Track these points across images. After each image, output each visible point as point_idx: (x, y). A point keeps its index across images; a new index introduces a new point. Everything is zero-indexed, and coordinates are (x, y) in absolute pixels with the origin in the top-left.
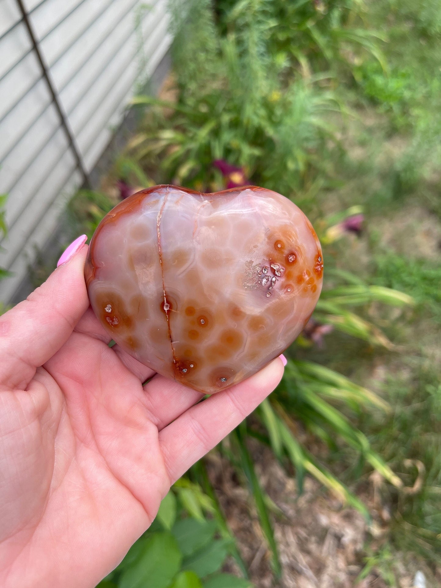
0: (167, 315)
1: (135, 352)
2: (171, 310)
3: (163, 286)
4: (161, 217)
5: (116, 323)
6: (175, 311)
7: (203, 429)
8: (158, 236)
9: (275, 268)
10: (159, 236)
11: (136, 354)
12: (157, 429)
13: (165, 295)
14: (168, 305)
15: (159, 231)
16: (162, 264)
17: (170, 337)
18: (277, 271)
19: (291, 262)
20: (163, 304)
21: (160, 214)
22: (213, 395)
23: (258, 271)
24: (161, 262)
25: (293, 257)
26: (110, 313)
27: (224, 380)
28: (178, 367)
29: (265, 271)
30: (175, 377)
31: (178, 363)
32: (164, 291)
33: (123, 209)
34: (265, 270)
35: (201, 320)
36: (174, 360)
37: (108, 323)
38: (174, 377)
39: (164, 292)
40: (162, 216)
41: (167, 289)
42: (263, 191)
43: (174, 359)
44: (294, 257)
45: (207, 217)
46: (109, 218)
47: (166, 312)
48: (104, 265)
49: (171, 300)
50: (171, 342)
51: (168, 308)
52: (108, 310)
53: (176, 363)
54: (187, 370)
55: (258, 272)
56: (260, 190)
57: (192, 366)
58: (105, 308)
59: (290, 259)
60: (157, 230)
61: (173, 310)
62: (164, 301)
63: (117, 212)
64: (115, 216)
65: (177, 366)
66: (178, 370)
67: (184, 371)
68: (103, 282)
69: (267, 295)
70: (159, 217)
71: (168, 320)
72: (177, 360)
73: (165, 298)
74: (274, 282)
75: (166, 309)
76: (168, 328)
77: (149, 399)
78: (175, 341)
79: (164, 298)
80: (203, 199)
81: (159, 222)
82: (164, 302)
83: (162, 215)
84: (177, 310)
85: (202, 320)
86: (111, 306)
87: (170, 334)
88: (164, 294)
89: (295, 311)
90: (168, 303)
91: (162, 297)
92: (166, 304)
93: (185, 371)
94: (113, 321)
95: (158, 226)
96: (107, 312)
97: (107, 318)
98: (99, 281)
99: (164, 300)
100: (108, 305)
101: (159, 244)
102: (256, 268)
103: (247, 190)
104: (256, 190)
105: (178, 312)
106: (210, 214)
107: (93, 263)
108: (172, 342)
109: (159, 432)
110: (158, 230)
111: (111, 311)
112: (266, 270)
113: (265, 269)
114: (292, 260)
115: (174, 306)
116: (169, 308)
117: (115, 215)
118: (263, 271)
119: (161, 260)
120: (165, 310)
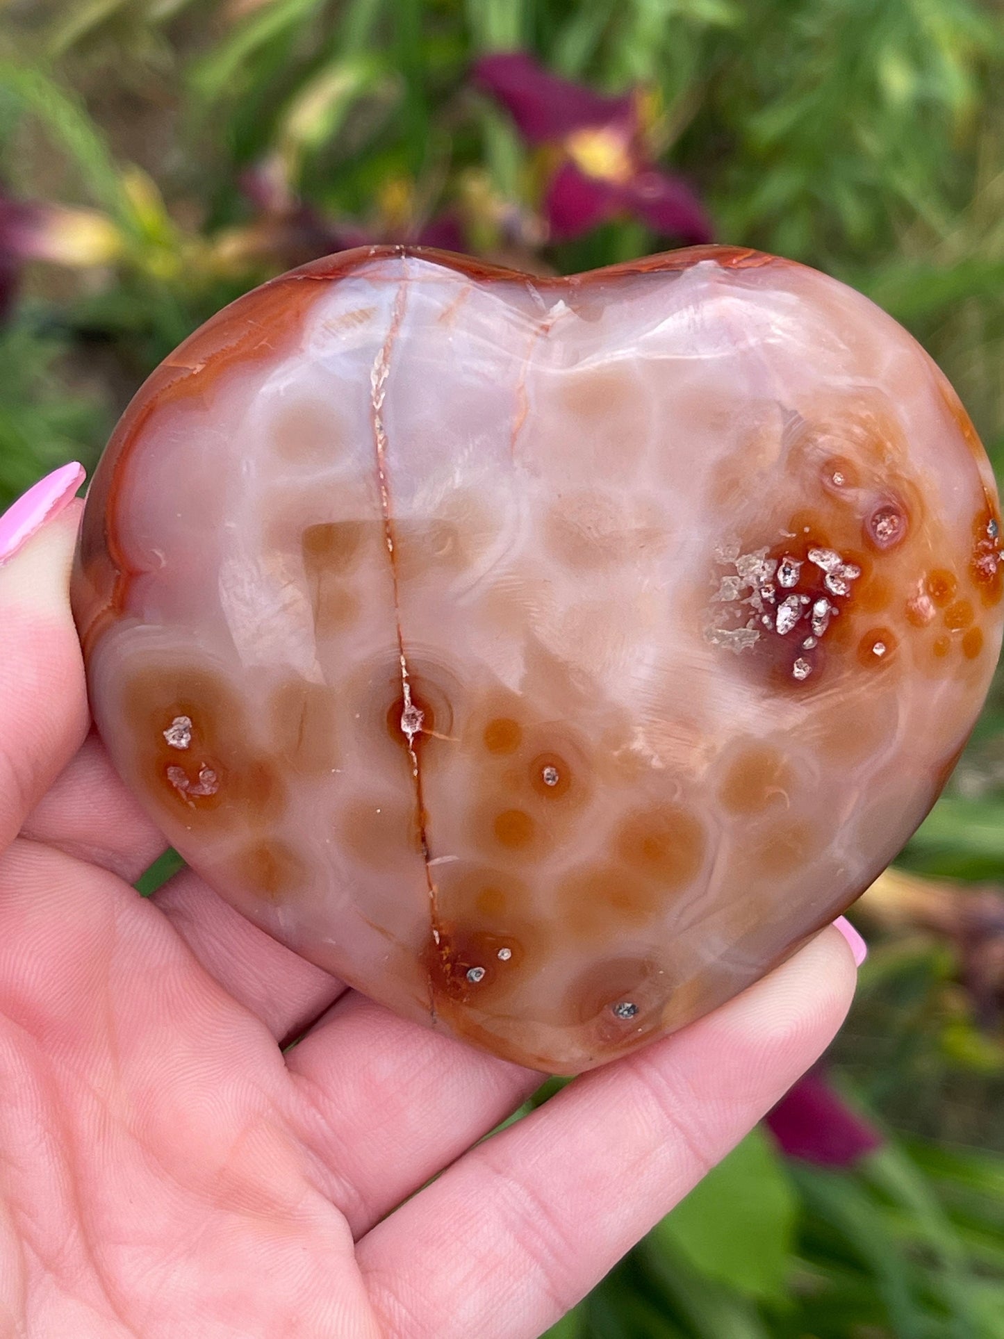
0: (414, 754)
1: (276, 906)
2: (428, 732)
3: (396, 640)
4: (386, 374)
5: (207, 790)
6: (442, 737)
7: (545, 1209)
8: (377, 446)
9: (825, 563)
10: (380, 446)
11: (280, 913)
12: (347, 1226)
13: (405, 673)
14: (418, 713)
15: (381, 428)
16: (392, 554)
17: (424, 840)
18: (832, 577)
19: (885, 539)
20: (397, 710)
21: (381, 362)
22: (582, 1079)
23: (758, 578)
24: (391, 547)
25: (892, 521)
26: (183, 750)
27: (628, 1010)
28: (448, 961)
29: (787, 577)
30: (432, 1003)
31: (448, 944)
32: (402, 658)
33: (233, 344)
34: (785, 573)
35: (543, 769)
36: (436, 934)
37: (174, 791)
38: (428, 1002)
39: (403, 663)
40: (390, 371)
41: (413, 652)
42: (766, 268)
43: (435, 929)
44: (896, 521)
45: (562, 372)
46: (177, 379)
47: (409, 741)
48: (164, 563)
49: (427, 694)
50: (424, 859)
51: (418, 724)
52: (178, 737)
53: (441, 947)
54: (483, 971)
55: (762, 579)
56: (756, 263)
57: (505, 955)
58: (166, 729)
59: (880, 527)
60: (374, 424)
61: (436, 734)
62: (403, 699)
63: (207, 356)
64: (202, 371)
65: (445, 958)
66: (446, 972)
67: (472, 978)
68: (159, 627)
69: (796, 670)
70: (379, 373)
71: (415, 773)
72: (444, 932)
73: (405, 685)
74: (820, 618)
75: (407, 729)
76: (415, 802)
77: (314, 1103)
78: (441, 855)
79: (402, 688)
80: (541, 303)
81: (378, 393)
82: (404, 703)
83: (388, 366)
84: (449, 732)
85: (547, 771)
86: (188, 722)
87: (423, 829)
88: (404, 671)
89: (900, 735)
90: (417, 706)
91: (392, 681)
92: (409, 709)
93: (476, 975)
94: (195, 781)
95: (378, 407)
96: (172, 747)
97: (171, 771)
98: (144, 624)
99: (403, 694)
100: (176, 720)
101: (382, 476)
102: (754, 565)
103: (703, 263)
104: (741, 265)
105: (455, 739)
106: (575, 360)
107: (114, 554)
108: (428, 858)
109: (356, 1242)
110: (377, 423)
111: (190, 743)
112: (789, 573)
113: (787, 569)
114: (889, 532)
115: (441, 717)
116: (423, 724)
117: (199, 368)
118: (780, 576)
119: (389, 541)
120: (405, 734)
